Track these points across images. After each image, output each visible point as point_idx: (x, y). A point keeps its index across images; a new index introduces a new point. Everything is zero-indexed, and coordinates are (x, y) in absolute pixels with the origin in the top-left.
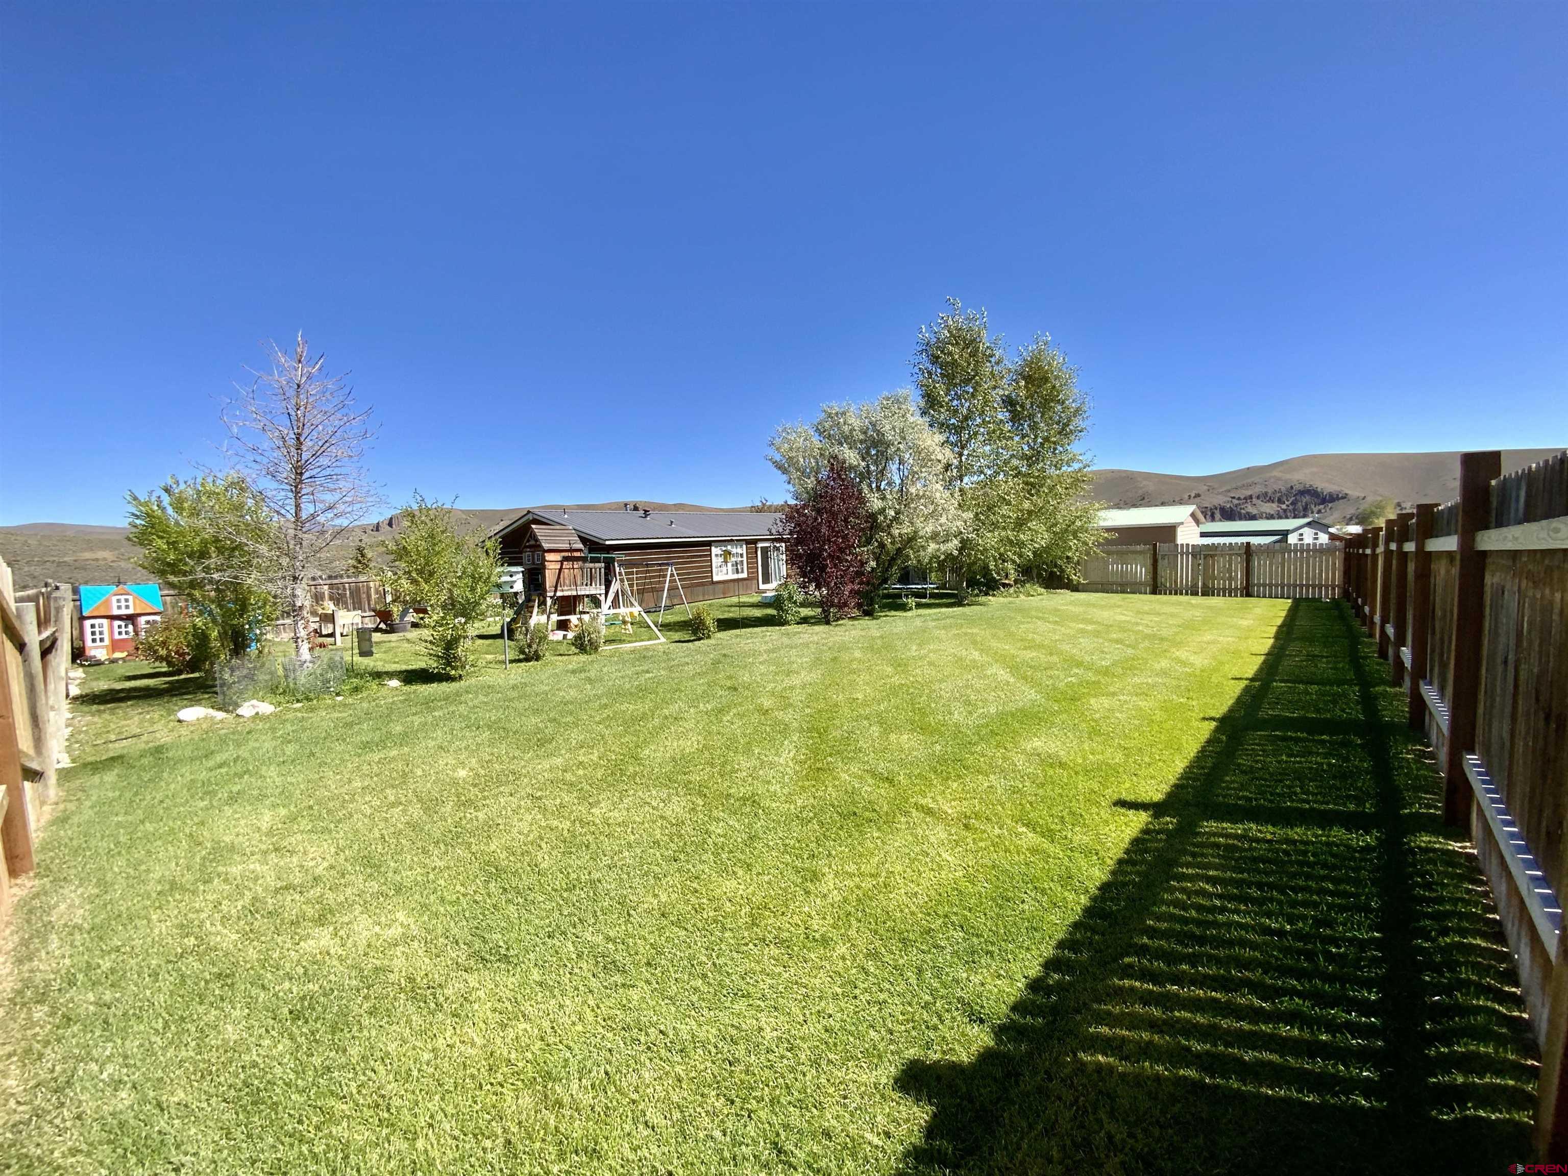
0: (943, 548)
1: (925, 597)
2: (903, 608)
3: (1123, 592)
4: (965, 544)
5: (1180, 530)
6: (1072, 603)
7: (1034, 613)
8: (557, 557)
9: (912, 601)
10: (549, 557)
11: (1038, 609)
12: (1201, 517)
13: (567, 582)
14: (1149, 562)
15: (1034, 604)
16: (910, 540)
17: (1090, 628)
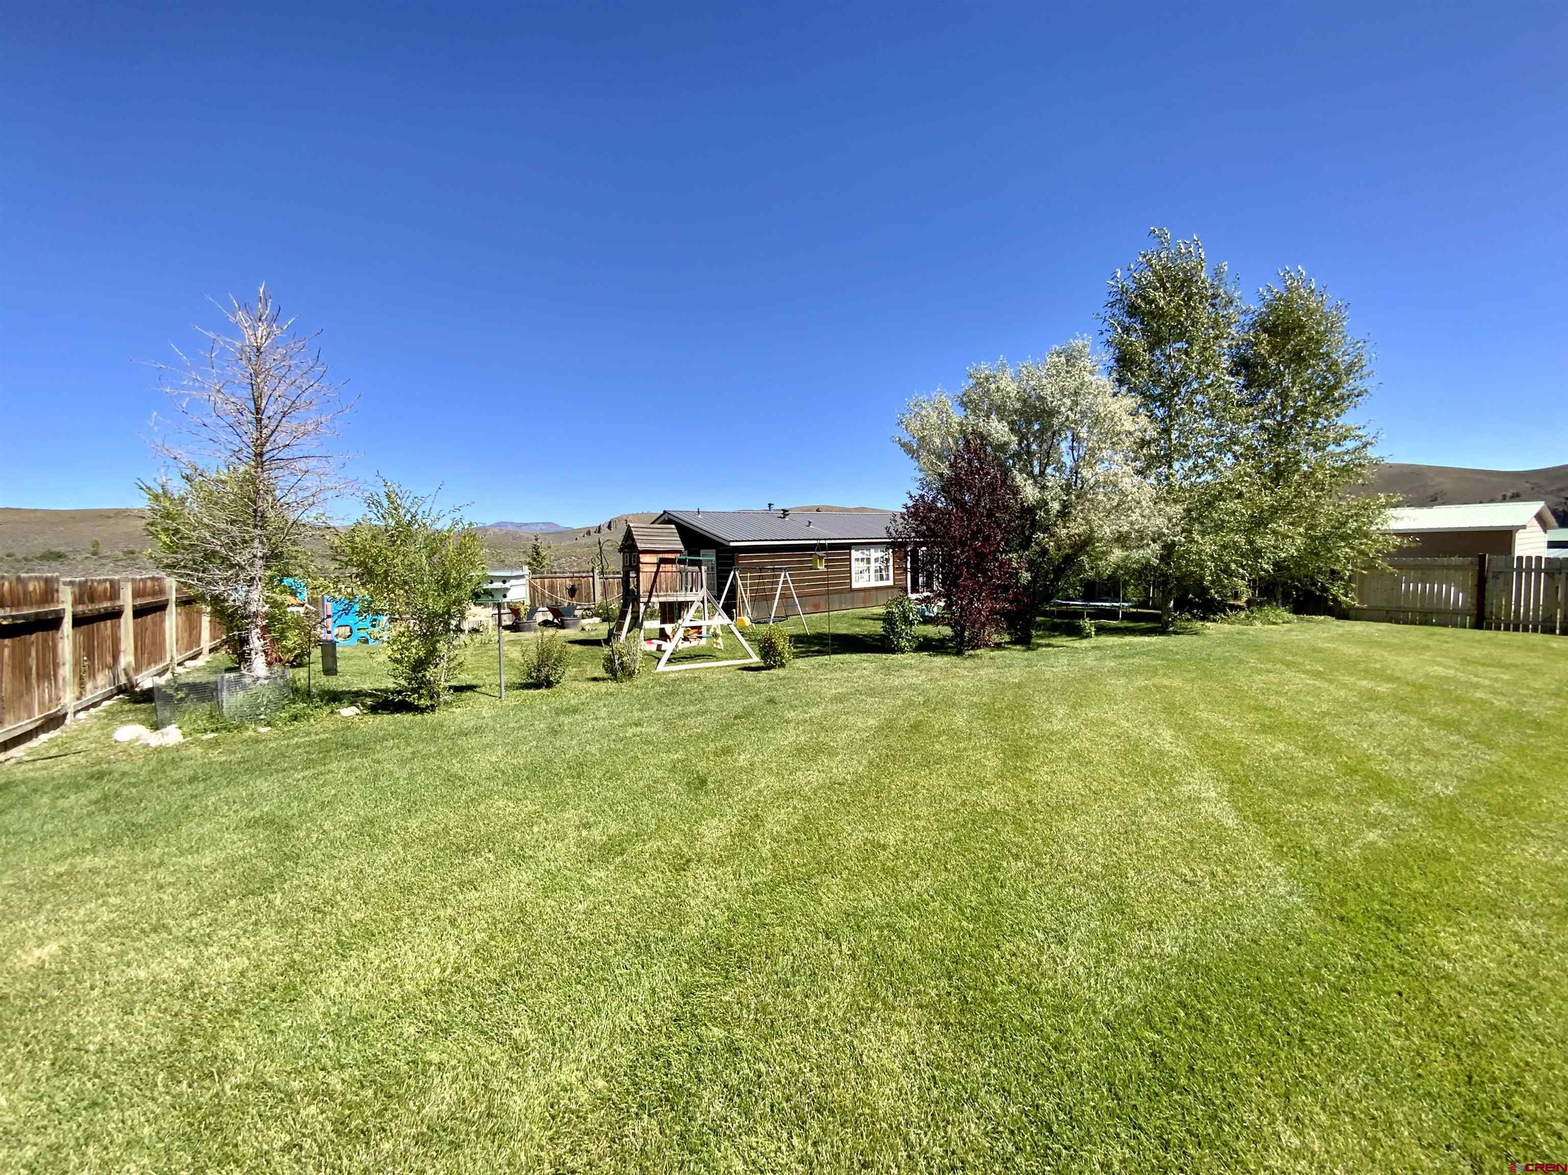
0: (1136, 554)
1: (1117, 619)
2: (1077, 632)
3: (1425, 622)
4: (1169, 549)
5: (1519, 536)
6: (1343, 638)
7: (1277, 653)
8: (654, 559)
9: (1087, 624)
10: (644, 558)
11: (1285, 647)
12: (1552, 520)
13: (664, 586)
14: (1471, 581)
15: (1277, 637)
16: (1084, 544)
17: (1384, 688)
